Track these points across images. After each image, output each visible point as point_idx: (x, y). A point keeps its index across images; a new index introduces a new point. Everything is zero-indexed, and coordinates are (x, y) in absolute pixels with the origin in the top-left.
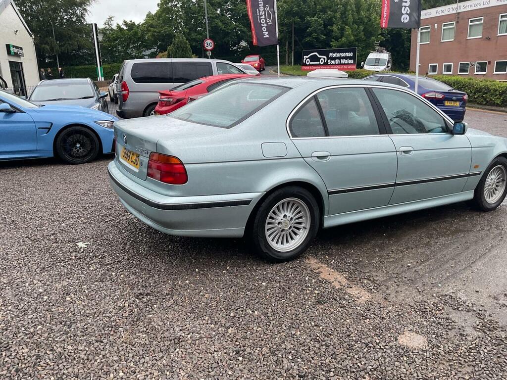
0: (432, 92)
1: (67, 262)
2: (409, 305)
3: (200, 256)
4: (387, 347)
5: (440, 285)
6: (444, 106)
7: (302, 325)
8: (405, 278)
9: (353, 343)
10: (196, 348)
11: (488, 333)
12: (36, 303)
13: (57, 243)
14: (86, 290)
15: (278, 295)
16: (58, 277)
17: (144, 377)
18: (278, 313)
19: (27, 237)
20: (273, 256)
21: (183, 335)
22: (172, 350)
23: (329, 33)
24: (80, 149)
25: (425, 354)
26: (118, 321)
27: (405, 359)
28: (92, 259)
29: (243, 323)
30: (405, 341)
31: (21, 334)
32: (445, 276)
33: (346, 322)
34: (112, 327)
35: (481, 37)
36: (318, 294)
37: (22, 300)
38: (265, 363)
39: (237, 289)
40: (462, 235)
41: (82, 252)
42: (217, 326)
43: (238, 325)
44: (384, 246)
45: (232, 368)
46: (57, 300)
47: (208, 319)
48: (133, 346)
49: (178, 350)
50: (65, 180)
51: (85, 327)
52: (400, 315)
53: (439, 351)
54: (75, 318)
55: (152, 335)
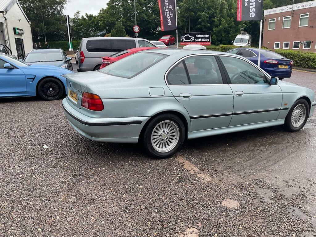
0: (270, 59)
1: (36, 156)
2: (234, 185)
3: (114, 154)
4: (215, 207)
5: (255, 174)
6: (278, 68)
7: (167, 194)
8: (235, 169)
9: (195, 204)
10: (103, 205)
11: (277, 201)
12: (15, 179)
13: (32, 145)
14: (44, 172)
15: (156, 177)
16: (30, 165)
17: (70, 220)
18: (154, 187)
19: (15, 142)
20: (156, 155)
21: (96, 198)
22: (89, 205)
23: (212, 23)
24: (52, 91)
25: (237, 212)
26: (60, 189)
27: (224, 214)
28: (50, 155)
29: (132, 192)
30: (226, 204)
31: (4, 195)
32: (259, 169)
33: (193, 192)
34: (57, 193)
35: (307, 26)
36: (180, 177)
37: (7, 177)
38: (141, 214)
39: (132, 173)
40: (275, 146)
41: (45, 151)
42: (117, 193)
43: (129, 193)
44: (226, 151)
45: (122, 216)
46: (27, 177)
47: (112, 189)
48: (67, 203)
49: (92, 205)
50: (41, 110)
51: (41, 192)
52: (226, 190)
53: (245, 210)
54: (36, 187)
55: (79, 198)
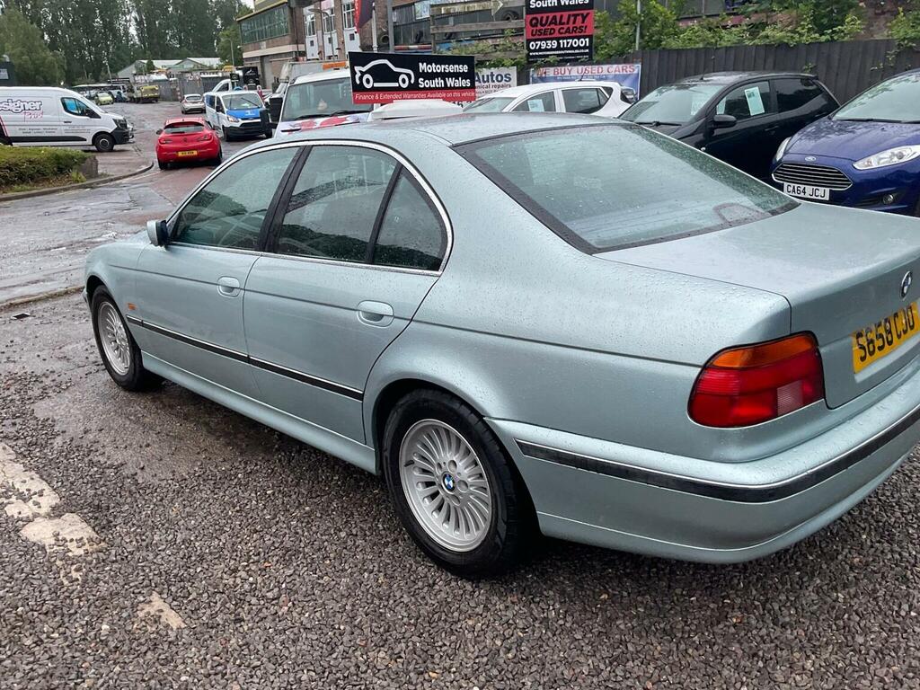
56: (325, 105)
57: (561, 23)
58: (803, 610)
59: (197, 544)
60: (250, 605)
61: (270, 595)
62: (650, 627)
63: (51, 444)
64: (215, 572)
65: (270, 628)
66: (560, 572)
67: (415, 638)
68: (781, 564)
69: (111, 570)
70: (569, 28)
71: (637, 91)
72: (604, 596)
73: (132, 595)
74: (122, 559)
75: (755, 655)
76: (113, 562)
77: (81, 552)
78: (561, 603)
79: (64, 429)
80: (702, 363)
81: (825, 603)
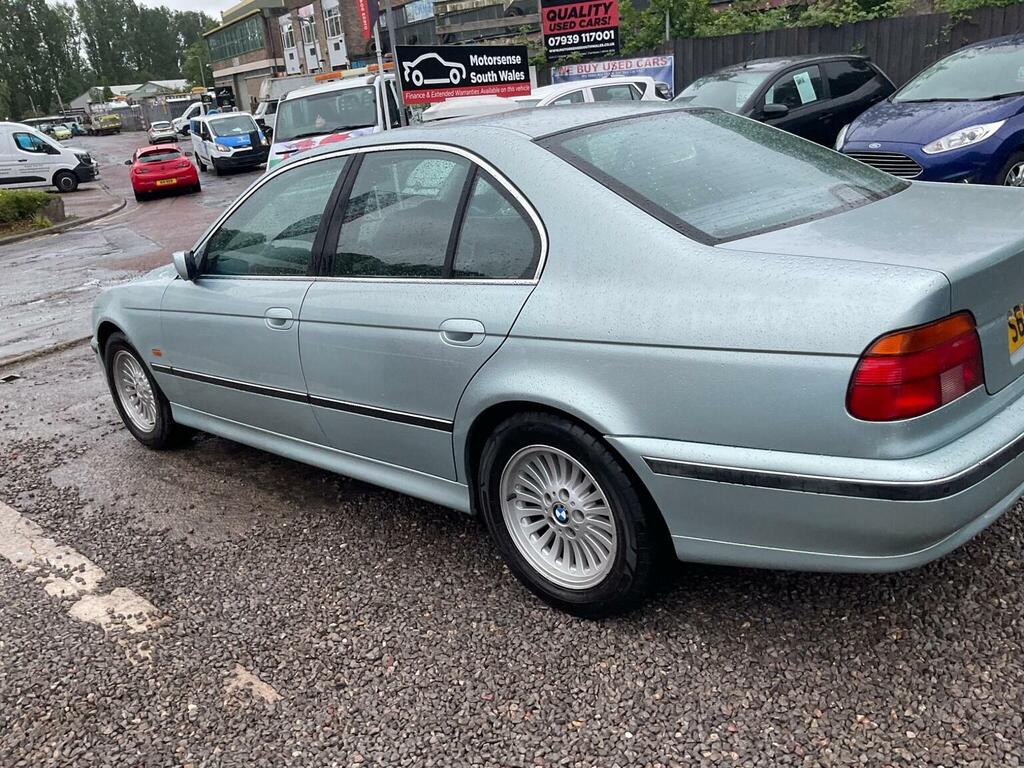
56: (323, 121)
57: (581, 15)
58: (965, 620)
59: (275, 608)
60: (349, 668)
61: (370, 655)
62: (804, 653)
63: (80, 514)
64: (302, 637)
65: (379, 691)
66: (691, 603)
67: (547, 687)
68: (931, 573)
69: (182, 644)
70: (590, 20)
71: (671, 85)
72: (746, 625)
73: (214, 670)
74: (193, 632)
75: (926, 671)
76: (183, 636)
77: (143, 628)
78: (701, 636)
79: (91, 497)
80: (859, 351)
81: (988, 610)
